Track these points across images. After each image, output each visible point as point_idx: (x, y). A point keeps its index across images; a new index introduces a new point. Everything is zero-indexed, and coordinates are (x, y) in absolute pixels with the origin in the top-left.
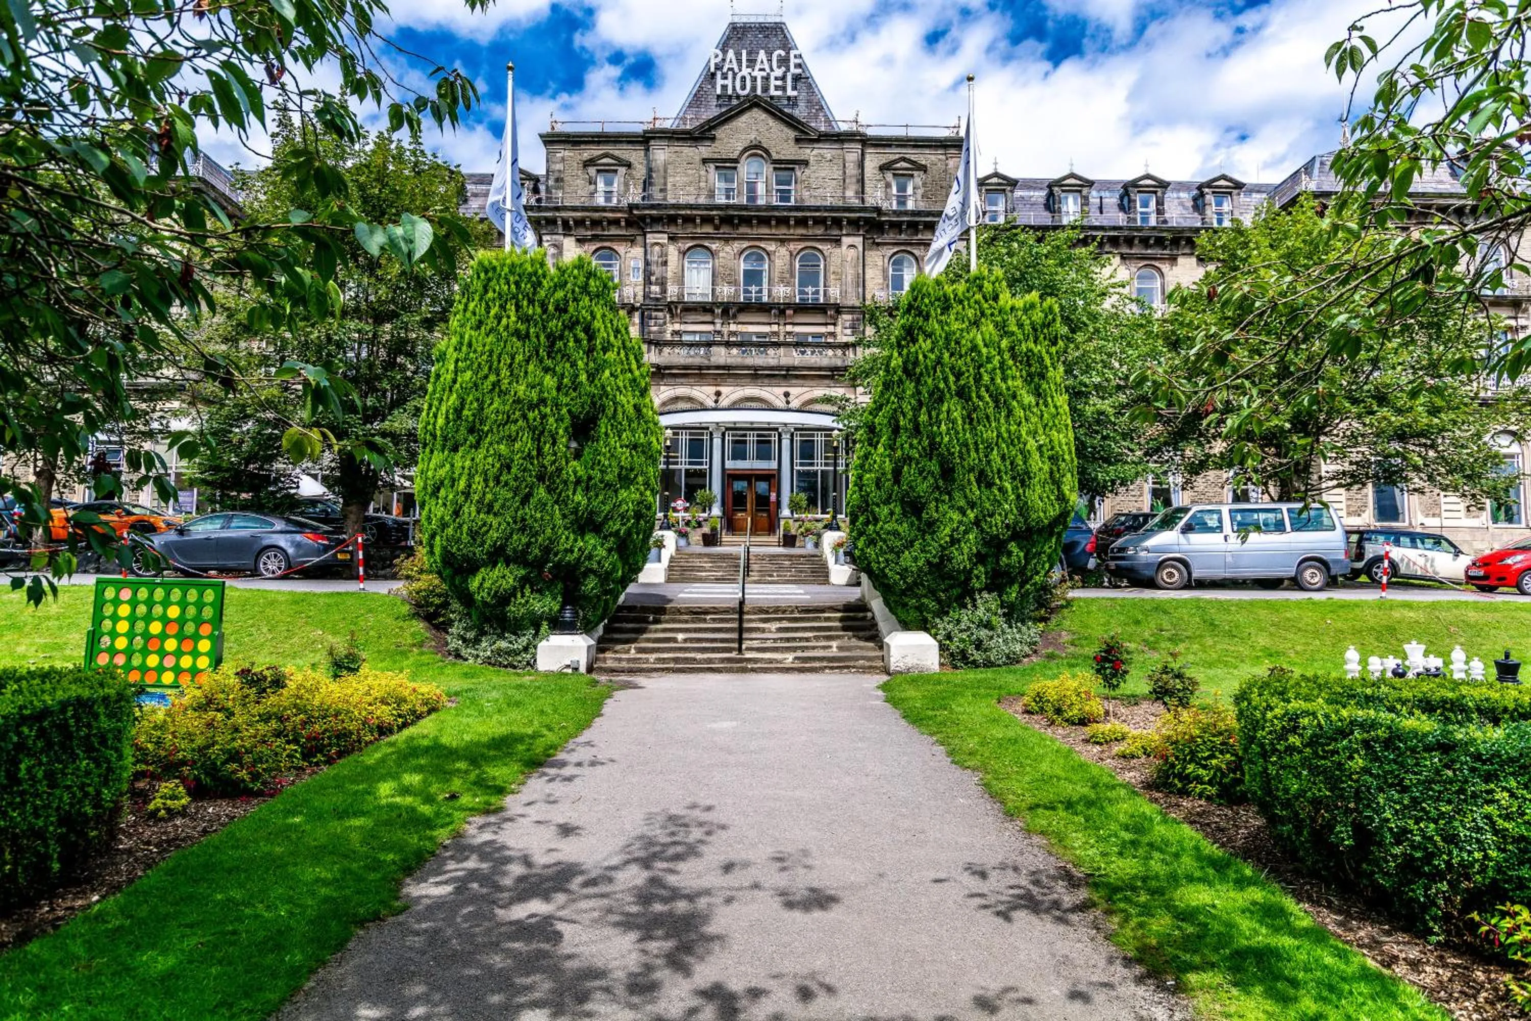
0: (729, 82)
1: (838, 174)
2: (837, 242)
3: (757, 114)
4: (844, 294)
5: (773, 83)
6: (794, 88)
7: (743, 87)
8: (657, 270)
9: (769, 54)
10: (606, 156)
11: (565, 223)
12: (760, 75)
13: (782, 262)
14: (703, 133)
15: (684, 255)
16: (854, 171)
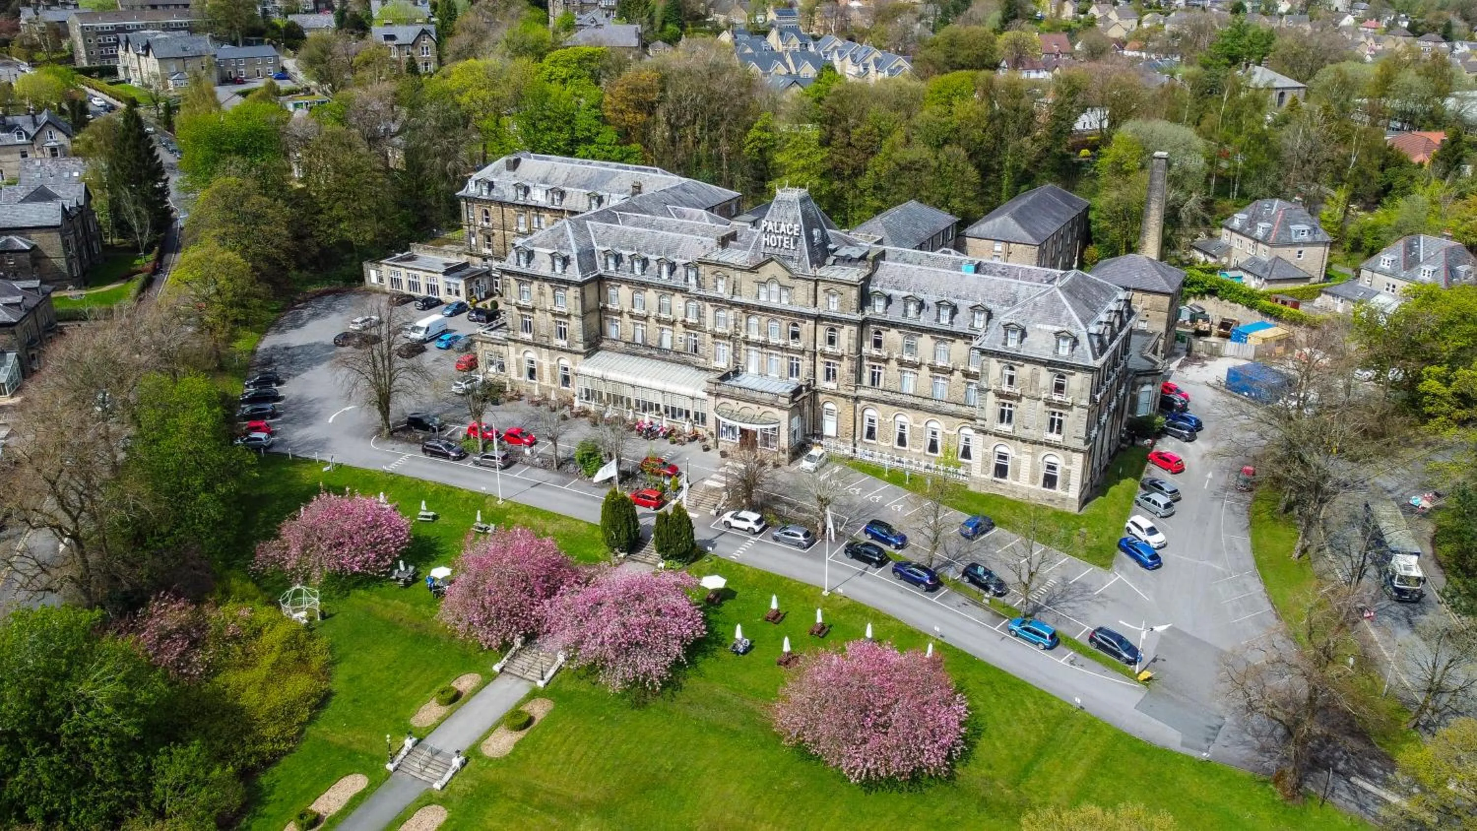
1: (805, 294)
2: (805, 322)
3: (777, 263)
4: (806, 345)
5: (785, 242)
6: (794, 245)
8: (738, 323)
9: (787, 224)
10: (719, 271)
11: (705, 298)
12: (780, 237)
13: (784, 327)
14: (753, 269)
15: (748, 318)
16: (812, 293)
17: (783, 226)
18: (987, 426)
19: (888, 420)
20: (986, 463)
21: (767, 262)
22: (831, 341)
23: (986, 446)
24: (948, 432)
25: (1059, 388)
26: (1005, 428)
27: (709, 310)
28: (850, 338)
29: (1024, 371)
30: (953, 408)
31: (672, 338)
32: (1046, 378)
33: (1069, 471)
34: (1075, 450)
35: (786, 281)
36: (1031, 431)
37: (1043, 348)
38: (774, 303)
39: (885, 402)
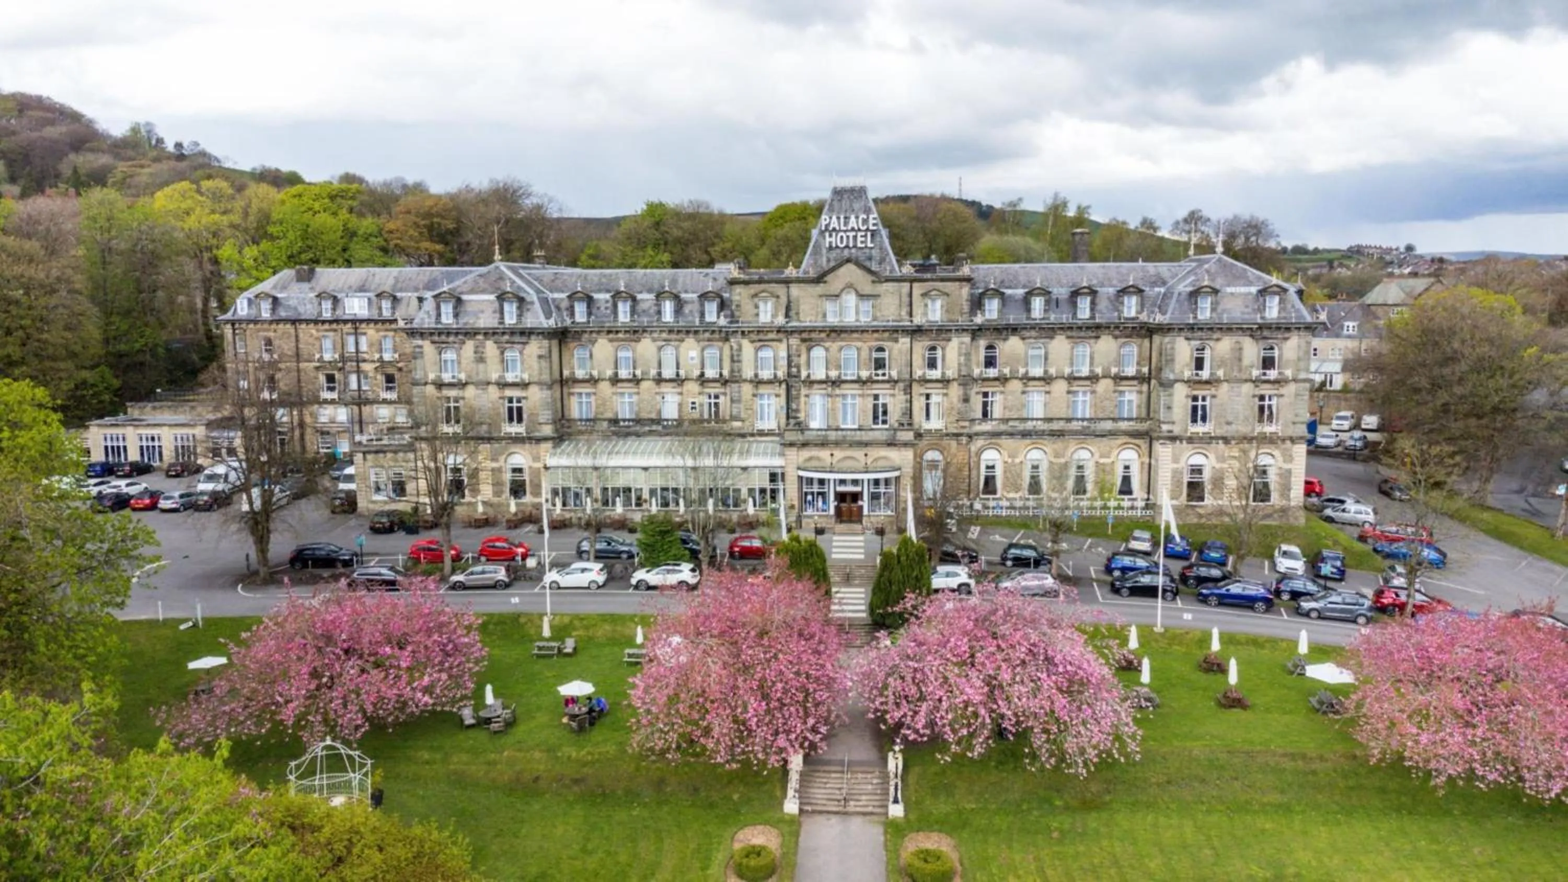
0: (833, 239)
1: (897, 302)
2: (896, 341)
3: (851, 267)
4: (899, 373)
5: (859, 239)
6: (872, 242)
7: (842, 242)
8: (795, 359)
9: (857, 218)
10: (763, 291)
11: (743, 332)
12: (851, 234)
13: (865, 354)
14: (819, 279)
15: (809, 350)
16: (906, 299)
17: (853, 219)
18: (1177, 430)
19: (1017, 461)
20: (1177, 482)
21: (839, 266)
22: (932, 364)
23: (1176, 460)
24: (1102, 461)
25: (1268, 363)
26: (1200, 429)
27: (748, 348)
28: (960, 355)
29: (1225, 345)
30: (1108, 425)
31: (680, 405)
32: (1252, 351)
33: (1289, 472)
34: (1293, 440)
35: (868, 289)
36: (1234, 426)
37: (1243, 313)
38: (850, 319)
39: (1011, 435)
